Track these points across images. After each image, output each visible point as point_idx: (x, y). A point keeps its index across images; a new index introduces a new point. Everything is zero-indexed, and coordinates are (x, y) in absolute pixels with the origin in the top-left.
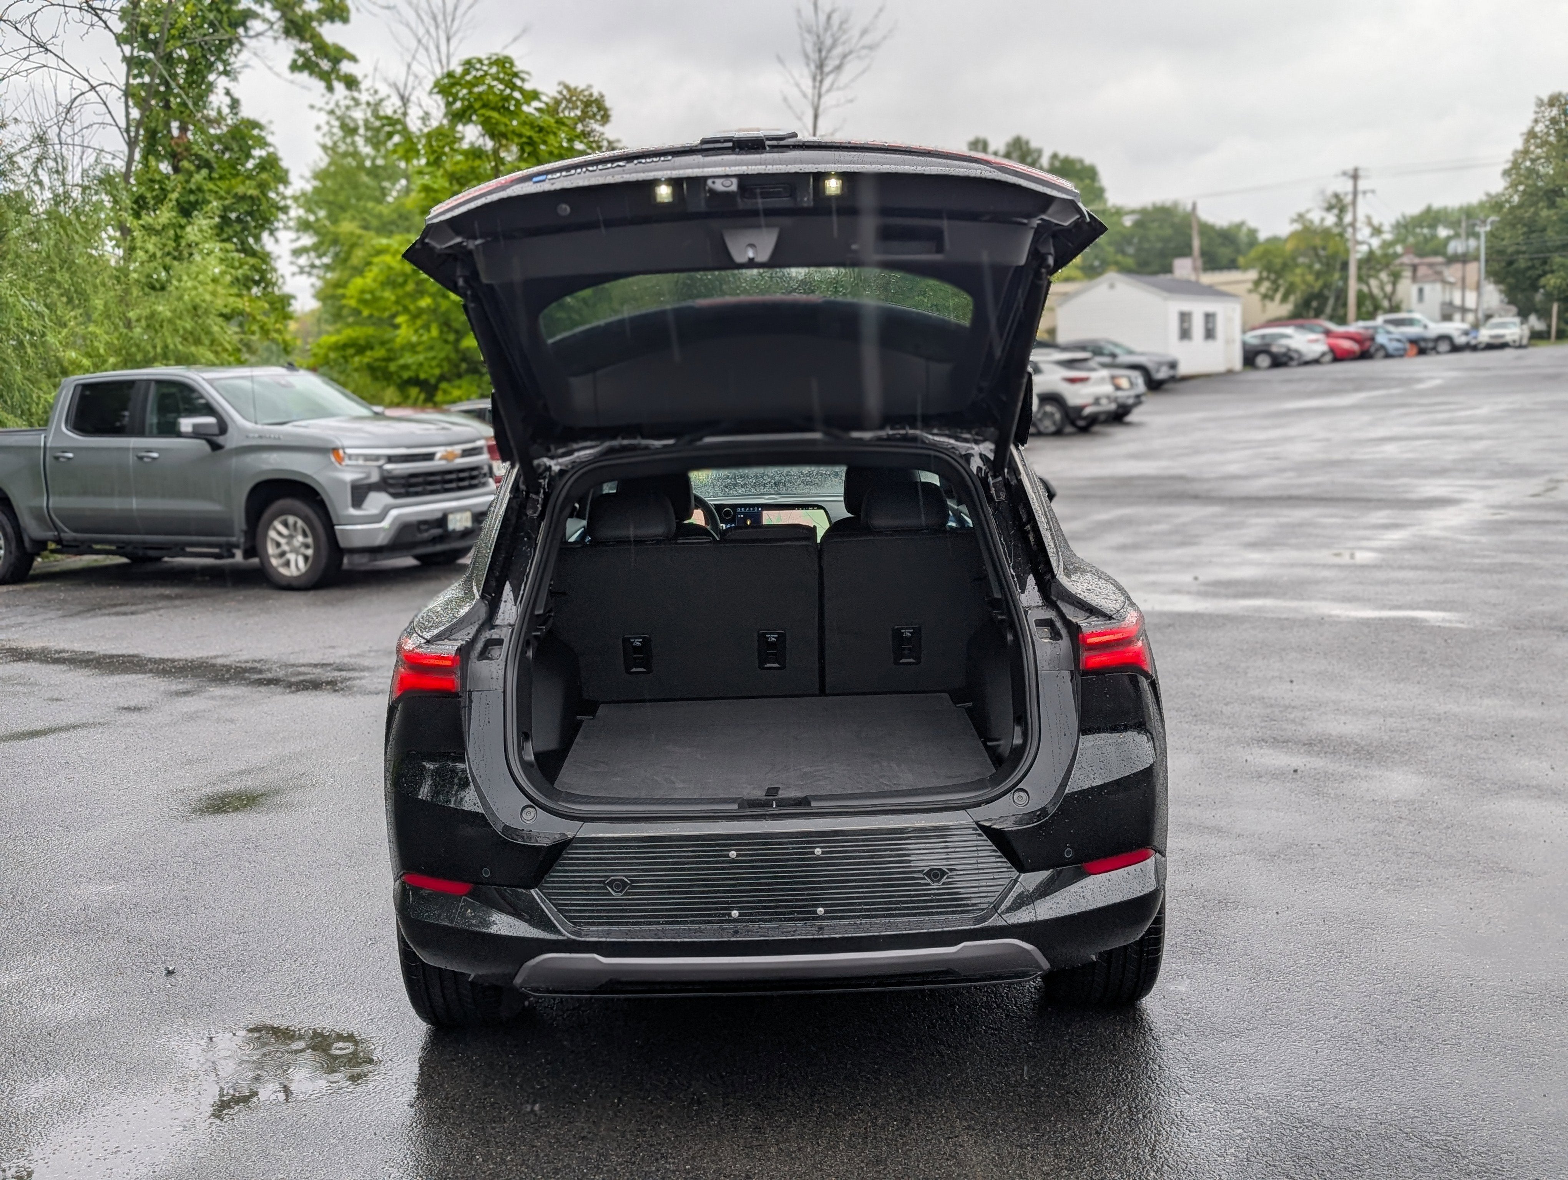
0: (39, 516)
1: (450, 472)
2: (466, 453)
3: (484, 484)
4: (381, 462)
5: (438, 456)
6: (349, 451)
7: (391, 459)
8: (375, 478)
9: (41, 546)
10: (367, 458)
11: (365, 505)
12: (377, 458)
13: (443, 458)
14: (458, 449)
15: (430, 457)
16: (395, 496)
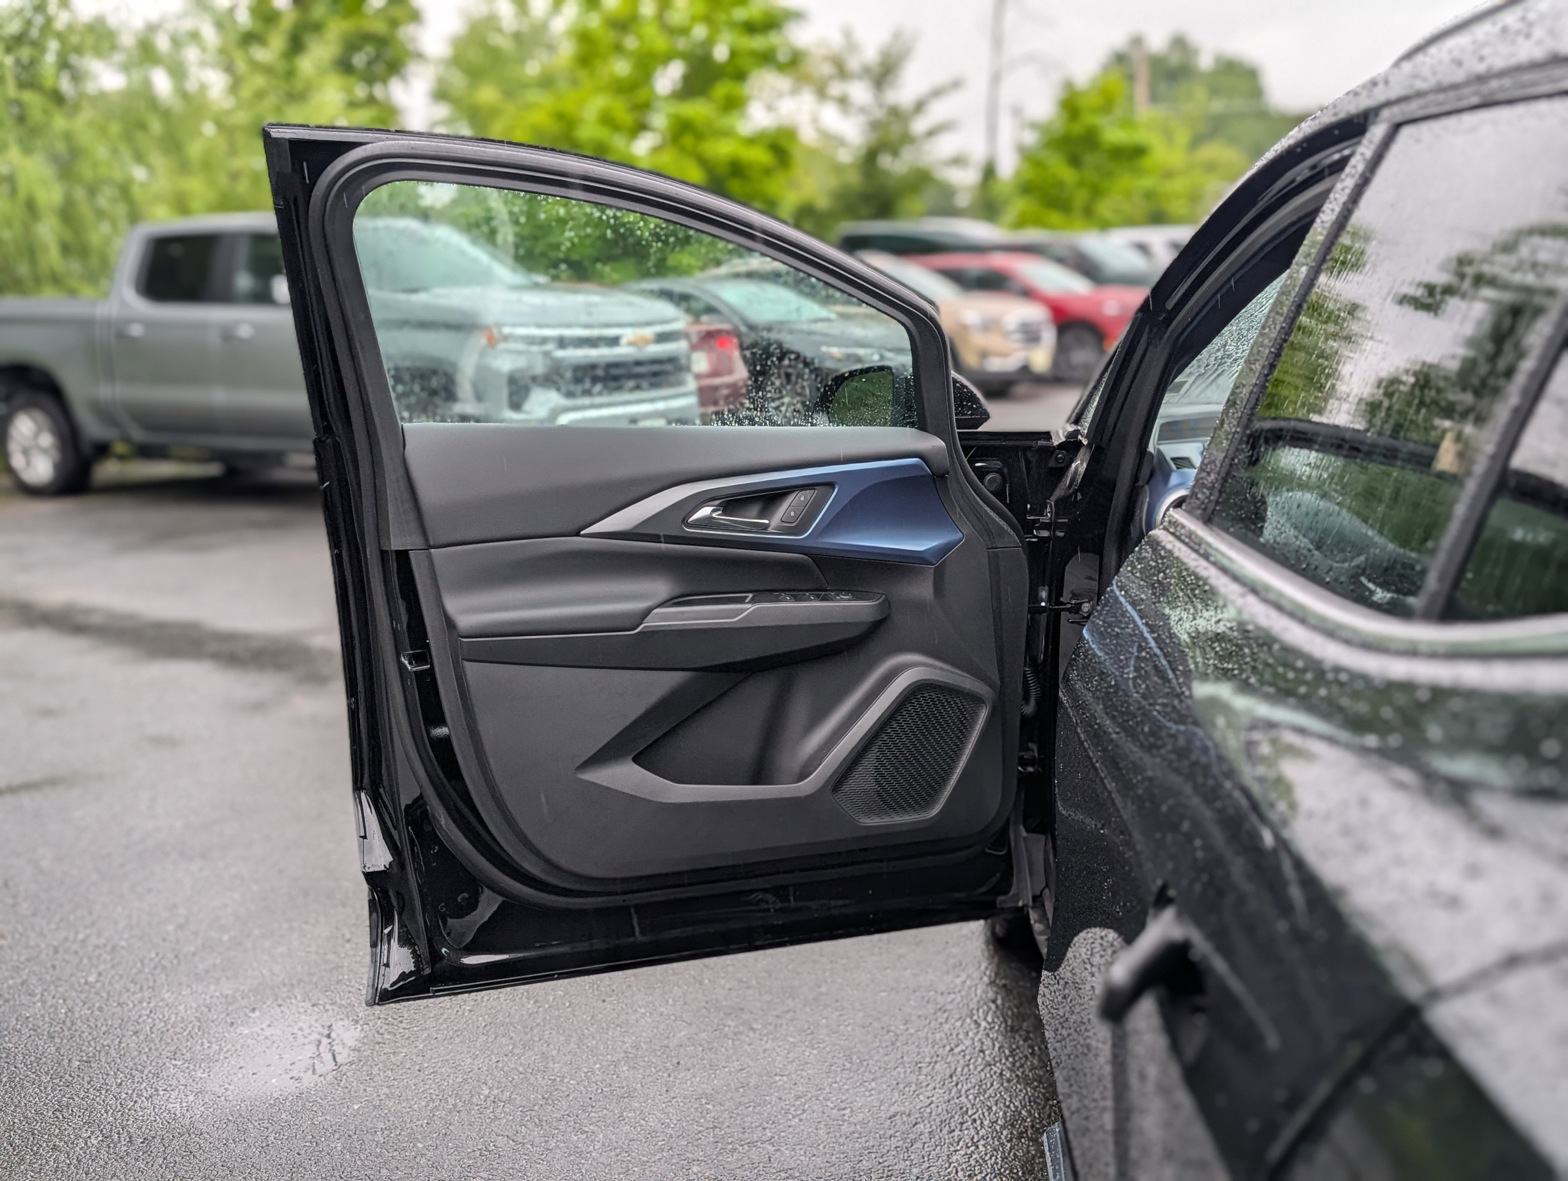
0: (104, 412)
1: (638, 363)
2: (662, 338)
3: (680, 383)
4: (549, 347)
5: (624, 341)
6: (507, 330)
7: (562, 342)
8: (540, 368)
9: (102, 450)
10: (531, 340)
11: (527, 406)
12: (544, 340)
13: (631, 344)
14: (649, 332)
15: (614, 341)
16: (570, 395)
